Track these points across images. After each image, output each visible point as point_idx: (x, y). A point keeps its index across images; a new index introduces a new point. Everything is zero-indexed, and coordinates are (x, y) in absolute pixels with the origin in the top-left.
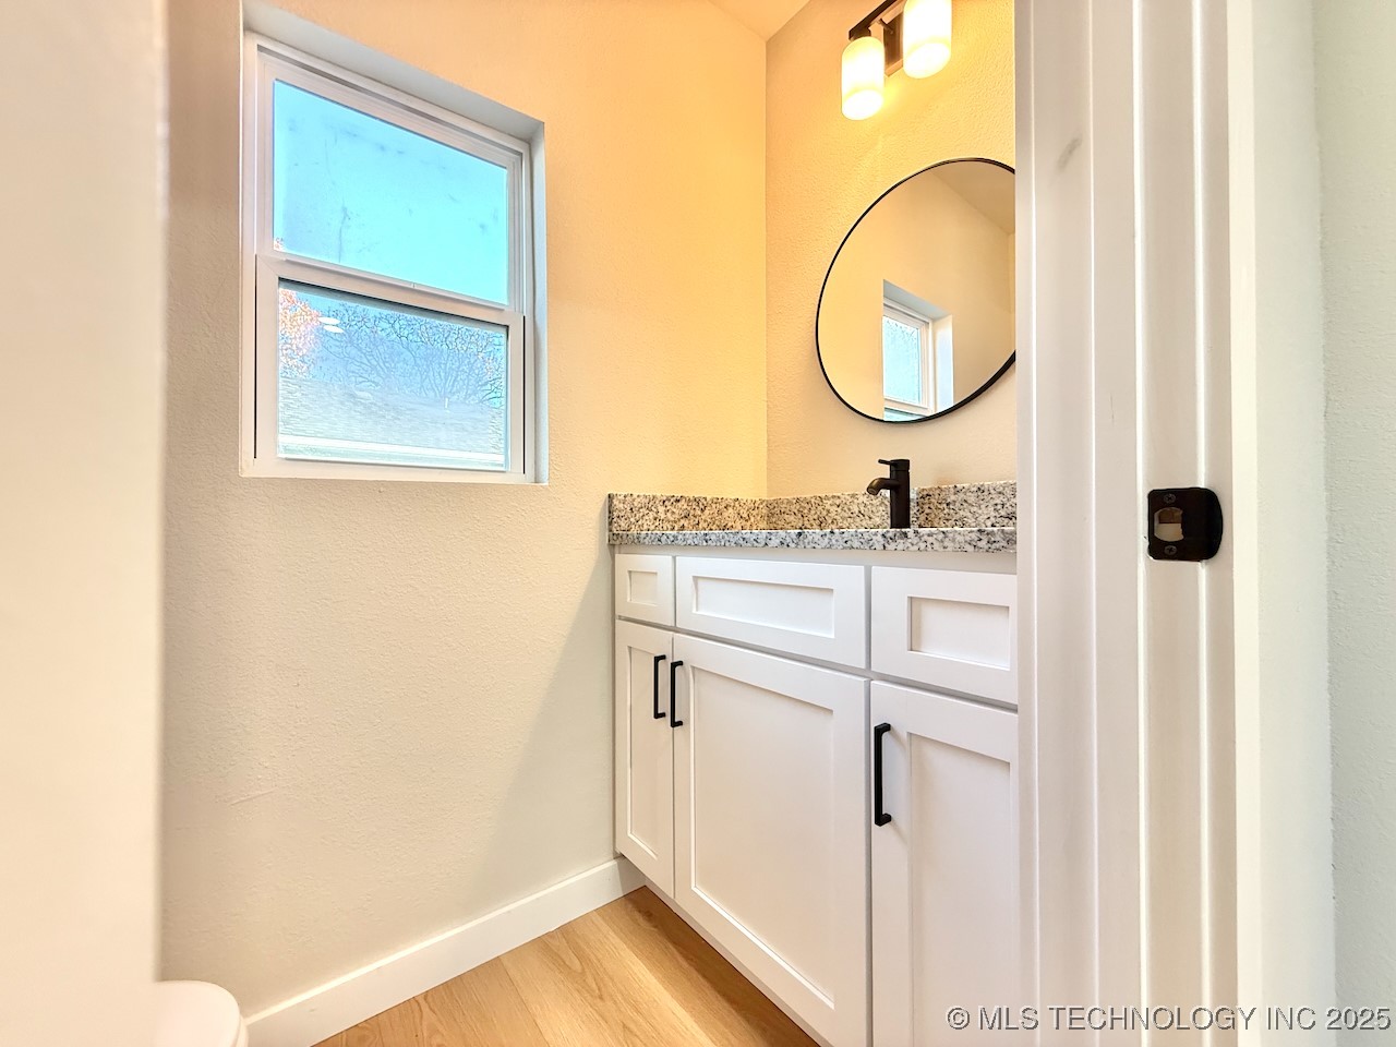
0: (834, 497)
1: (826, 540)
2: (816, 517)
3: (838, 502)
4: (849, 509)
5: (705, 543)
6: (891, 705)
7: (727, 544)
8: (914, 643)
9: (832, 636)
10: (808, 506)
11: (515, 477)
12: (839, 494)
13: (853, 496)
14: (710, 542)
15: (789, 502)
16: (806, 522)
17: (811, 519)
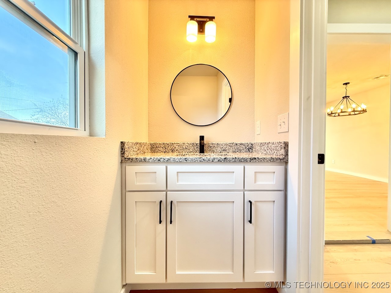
0: (177, 143)
1: (234, 160)
2: (171, 149)
3: (178, 145)
4: (182, 147)
5: (185, 161)
6: (250, 196)
7: (196, 161)
8: (255, 181)
9: (234, 183)
10: (167, 146)
11: (81, 133)
12: (179, 143)
13: (184, 143)
14: (187, 161)
15: (160, 144)
16: (167, 150)
17: (169, 149)
